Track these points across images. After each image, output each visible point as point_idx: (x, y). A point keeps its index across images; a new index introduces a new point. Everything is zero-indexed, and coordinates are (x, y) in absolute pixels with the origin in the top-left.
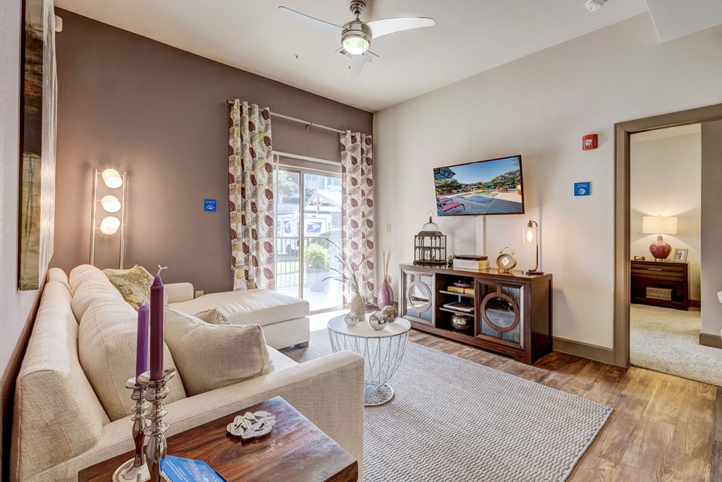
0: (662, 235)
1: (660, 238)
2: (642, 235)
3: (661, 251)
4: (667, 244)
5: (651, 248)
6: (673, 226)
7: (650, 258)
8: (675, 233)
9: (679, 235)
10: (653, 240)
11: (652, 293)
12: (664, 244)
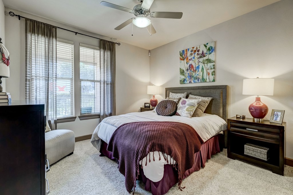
0: (260, 96)
1: (258, 99)
2: (242, 96)
3: (258, 111)
4: (264, 105)
5: (250, 109)
6: (270, 88)
7: (249, 118)
8: (273, 95)
9: (276, 96)
10: (251, 101)
11: (249, 150)
12: (262, 105)
